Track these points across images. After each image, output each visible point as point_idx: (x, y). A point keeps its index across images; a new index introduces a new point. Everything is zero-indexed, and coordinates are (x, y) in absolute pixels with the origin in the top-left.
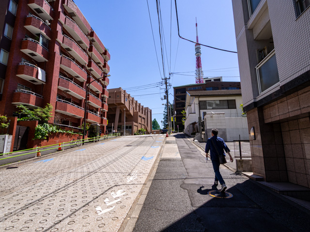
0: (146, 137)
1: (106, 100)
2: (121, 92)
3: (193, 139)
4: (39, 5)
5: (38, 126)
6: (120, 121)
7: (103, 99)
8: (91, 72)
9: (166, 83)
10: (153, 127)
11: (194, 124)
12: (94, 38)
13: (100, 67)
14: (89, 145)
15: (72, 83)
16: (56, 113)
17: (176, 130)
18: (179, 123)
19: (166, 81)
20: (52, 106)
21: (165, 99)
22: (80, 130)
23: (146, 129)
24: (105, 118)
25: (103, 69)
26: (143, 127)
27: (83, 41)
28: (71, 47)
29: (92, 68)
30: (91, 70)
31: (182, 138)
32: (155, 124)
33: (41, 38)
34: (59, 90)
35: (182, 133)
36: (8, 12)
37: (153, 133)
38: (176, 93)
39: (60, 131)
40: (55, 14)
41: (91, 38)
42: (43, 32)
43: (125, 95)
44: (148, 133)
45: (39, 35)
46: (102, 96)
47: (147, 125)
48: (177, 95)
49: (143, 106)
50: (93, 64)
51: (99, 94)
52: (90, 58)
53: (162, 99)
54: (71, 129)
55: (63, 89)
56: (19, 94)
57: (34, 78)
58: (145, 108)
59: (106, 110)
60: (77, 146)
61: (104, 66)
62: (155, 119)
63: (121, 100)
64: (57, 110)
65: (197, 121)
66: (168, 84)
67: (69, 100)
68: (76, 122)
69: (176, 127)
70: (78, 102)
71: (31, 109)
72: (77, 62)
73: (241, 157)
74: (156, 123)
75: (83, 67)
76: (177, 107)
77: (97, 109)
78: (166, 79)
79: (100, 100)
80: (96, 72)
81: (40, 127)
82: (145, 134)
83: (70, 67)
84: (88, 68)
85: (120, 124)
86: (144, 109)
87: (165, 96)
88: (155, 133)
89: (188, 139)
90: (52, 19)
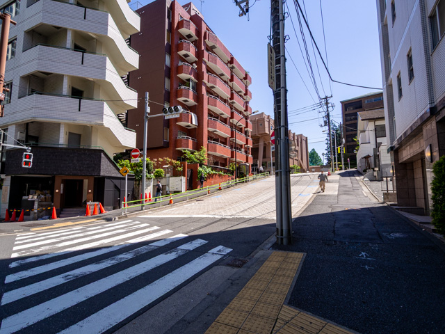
0: (301, 176)
1: (250, 134)
2: (264, 119)
3: (362, 177)
4: (187, 50)
5: (200, 169)
6: (264, 157)
7: (246, 133)
8: (234, 105)
9: (327, 103)
10: (311, 162)
11: (367, 157)
12: (234, 65)
13: (241, 96)
14: (241, 185)
15: (218, 122)
16: (208, 154)
17: (346, 164)
18: (351, 154)
19: (327, 101)
20: (205, 148)
21: (325, 125)
22: (229, 171)
23: (301, 165)
24: (250, 156)
25: (245, 97)
26: (296, 162)
27: (225, 73)
28: (215, 84)
29: (234, 101)
30: (233, 103)
31: (349, 176)
32: (313, 157)
33: (191, 83)
34: (209, 131)
35: (353, 169)
36: (166, 66)
37: (310, 171)
38: (346, 110)
39: (214, 172)
40: (199, 54)
41: (231, 66)
42: (192, 77)
43: (269, 122)
44: (304, 171)
45: (189, 80)
46: (246, 129)
47: (302, 159)
48: (347, 113)
49: (294, 134)
50: (236, 95)
51: (241, 129)
52: (232, 89)
53: (322, 126)
54: (221, 170)
55: (211, 129)
56: (181, 140)
57: (189, 124)
58: (298, 136)
59: (250, 146)
60: (232, 186)
61: (246, 94)
62: (313, 149)
63: (265, 130)
64: (209, 152)
65: (371, 153)
66: (329, 105)
67: (217, 140)
68: (223, 162)
69: (345, 160)
70: (223, 141)
71: (192, 153)
72: (221, 99)
73: (388, 190)
74: (315, 155)
75: (225, 101)
76: (347, 131)
77: (241, 146)
78: (326, 98)
79: (243, 135)
80: (239, 104)
81: (201, 169)
82: (299, 172)
83: (216, 106)
84: (230, 101)
85: (265, 160)
86: (296, 138)
87: (325, 122)
88: (313, 170)
89: (357, 178)
90: (197, 60)
